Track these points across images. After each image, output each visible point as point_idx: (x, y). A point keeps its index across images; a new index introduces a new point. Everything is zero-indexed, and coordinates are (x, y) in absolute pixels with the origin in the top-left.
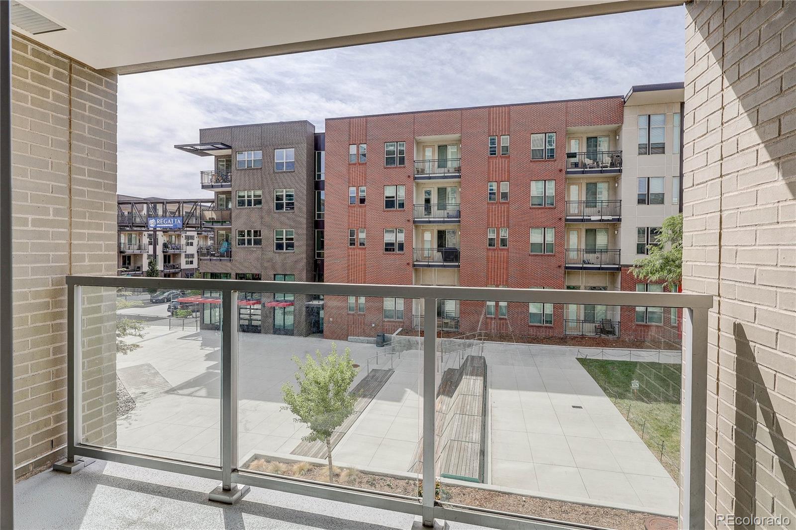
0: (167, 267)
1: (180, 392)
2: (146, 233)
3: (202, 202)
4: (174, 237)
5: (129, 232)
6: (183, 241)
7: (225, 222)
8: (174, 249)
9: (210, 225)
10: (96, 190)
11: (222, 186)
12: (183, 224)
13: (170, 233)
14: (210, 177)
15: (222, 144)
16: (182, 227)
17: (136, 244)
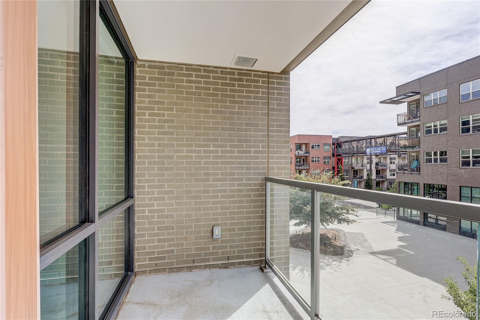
0: (378, 177)
1: (379, 256)
2: (365, 157)
3: (399, 135)
4: (382, 159)
5: (357, 157)
6: (388, 161)
7: (415, 147)
8: (382, 166)
9: (403, 150)
10: (280, 134)
11: (412, 122)
12: (387, 150)
13: (380, 156)
14: (403, 117)
15: (412, 92)
16: (386, 152)
17: (360, 164)
